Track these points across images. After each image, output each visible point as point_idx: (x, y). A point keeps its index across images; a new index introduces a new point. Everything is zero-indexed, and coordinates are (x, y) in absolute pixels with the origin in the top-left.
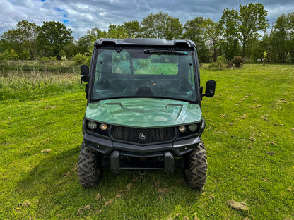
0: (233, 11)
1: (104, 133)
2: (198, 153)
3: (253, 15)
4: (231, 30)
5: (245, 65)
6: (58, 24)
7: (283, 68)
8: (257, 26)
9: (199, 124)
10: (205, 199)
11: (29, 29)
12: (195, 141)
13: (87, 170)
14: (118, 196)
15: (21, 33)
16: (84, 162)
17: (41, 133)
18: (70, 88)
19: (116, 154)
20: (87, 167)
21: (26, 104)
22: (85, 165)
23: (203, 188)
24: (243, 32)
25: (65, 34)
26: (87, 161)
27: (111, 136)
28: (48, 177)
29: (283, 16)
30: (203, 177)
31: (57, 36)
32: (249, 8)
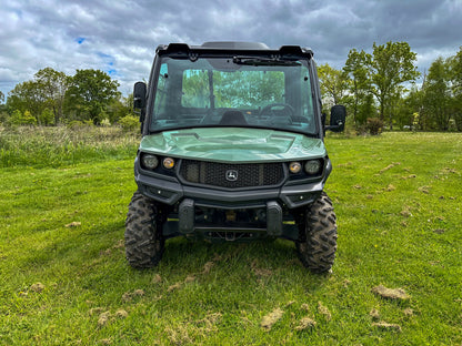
0: (363, 53)
1: (170, 172)
2: (321, 210)
3: (393, 59)
4: (362, 81)
5: (384, 133)
6: (98, 72)
7: (445, 137)
8: (401, 76)
9: (322, 161)
10: (335, 285)
11: (55, 80)
12: (318, 187)
13: (140, 234)
14: (189, 278)
15: (42, 87)
16: (135, 222)
17: (65, 205)
18: (114, 153)
19: (189, 203)
20: (139, 229)
21: (44, 172)
22: (136, 226)
23: (331, 271)
24: (379, 84)
25: (109, 88)
26: (141, 219)
27: (179, 177)
28: (75, 256)
29: (440, 61)
30: (331, 250)
31: (96, 90)
32: (388, 49)
